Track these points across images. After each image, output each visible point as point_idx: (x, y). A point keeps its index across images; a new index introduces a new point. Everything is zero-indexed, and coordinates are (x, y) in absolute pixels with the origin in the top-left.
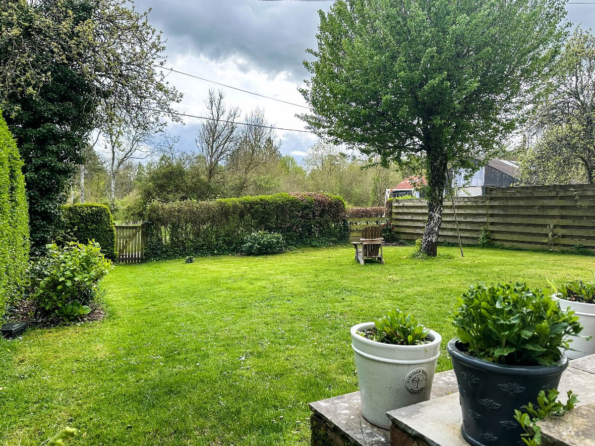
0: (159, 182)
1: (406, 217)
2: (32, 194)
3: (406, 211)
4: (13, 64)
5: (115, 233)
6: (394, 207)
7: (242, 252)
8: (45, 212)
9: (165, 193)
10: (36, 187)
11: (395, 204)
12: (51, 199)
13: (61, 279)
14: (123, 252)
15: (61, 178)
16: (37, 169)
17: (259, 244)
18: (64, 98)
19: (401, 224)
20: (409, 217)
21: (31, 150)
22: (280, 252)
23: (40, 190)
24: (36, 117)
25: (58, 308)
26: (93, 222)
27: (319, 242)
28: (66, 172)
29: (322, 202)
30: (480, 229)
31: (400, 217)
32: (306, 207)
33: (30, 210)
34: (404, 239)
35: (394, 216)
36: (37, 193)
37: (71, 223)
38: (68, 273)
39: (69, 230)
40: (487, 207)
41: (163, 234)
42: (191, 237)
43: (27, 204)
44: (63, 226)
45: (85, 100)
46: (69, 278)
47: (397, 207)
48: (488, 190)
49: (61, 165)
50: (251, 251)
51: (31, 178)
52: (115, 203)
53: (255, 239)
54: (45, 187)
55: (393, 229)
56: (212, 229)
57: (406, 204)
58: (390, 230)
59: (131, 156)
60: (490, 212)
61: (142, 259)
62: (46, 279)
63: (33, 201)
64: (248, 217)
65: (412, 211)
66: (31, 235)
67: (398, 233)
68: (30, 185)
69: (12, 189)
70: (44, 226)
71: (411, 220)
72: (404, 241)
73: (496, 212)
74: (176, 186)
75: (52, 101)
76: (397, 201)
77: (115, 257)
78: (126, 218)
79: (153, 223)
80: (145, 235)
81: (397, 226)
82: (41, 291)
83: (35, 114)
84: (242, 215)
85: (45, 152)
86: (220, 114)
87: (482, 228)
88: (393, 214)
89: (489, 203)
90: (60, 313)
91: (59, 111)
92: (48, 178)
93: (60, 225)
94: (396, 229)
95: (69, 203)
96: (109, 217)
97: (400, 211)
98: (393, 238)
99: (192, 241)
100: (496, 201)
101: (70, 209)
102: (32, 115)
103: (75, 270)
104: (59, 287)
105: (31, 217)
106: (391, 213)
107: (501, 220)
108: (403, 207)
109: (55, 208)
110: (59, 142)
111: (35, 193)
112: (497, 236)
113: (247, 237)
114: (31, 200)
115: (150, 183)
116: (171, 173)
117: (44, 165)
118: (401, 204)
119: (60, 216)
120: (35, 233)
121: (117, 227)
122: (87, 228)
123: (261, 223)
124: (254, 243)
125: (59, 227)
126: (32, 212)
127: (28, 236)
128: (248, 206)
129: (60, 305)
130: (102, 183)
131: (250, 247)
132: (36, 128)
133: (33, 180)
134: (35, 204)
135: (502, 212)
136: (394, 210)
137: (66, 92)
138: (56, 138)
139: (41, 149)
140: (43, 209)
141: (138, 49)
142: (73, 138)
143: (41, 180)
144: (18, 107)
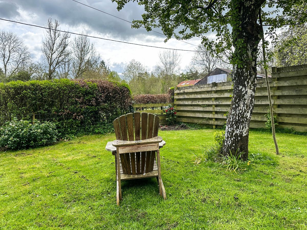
1: (186, 103)
3: (186, 97)
6: (175, 94)
11: (177, 92)
19: (182, 108)
20: (190, 103)
22: (50, 143)
27: (104, 128)
29: (106, 89)
30: (265, 112)
31: (181, 103)
32: (87, 93)
34: (184, 123)
35: (176, 102)
40: (274, 88)
47: (178, 94)
48: (276, 70)
55: (175, 113)
57: (186, 91)
58: (173, 115)
60: (278, 93)
65: (192, 96)
67: (179, 117)
71: (191, 105)
72: (185, 124)
73: (286, 93)
76: (178, 89)
81: (178, 111)
87: (268, 111)
88: (175, 100)
89: (276, 83)
94: (178, 114)
97: (181, 97)
98: (175, 122)
100: (285, 81)
106: (173, 99)
107: (292, 102)
108: (184, 93)
112: (287, 120)
118: (182, 91)
135: (294, 93)
136: (176, 97)
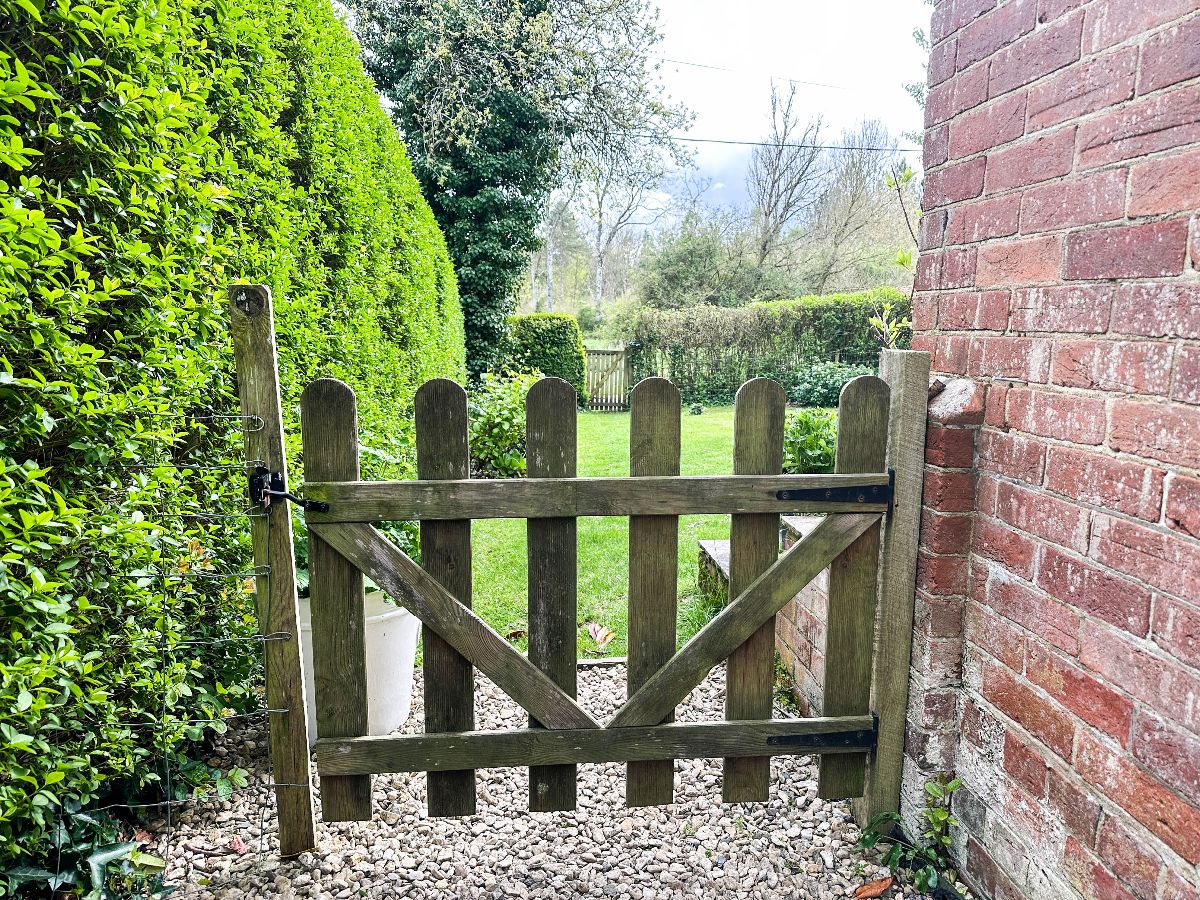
0: (670, 271)
2: (469, 300)
4: (440, 100)
5: (585, 361)
7: (793, 400)
8: (486, 326)
9: (680, 291)
10: (474, 290)
12: (494, 308)
13: (498, 420)
14: (597, 393)
15: (508, 274)
16: (475, 262)
17: (825, 386)
18: (510, 144)
21: (467, 231)
23: (479, 294)
24: (472, 177)
25: (495, 458)
26: (554, 343)
28: (513, 266)
33: (466, 323)
36: (476, 299)
37: (523, 345)
38: (506, 413)
39: (519, 356)
41: (659, 365)
42: (704, 370)
43: (461, 316)
44: (511, 348)
45: (540, 142)
46: (507, 419)
49: (507, 254)
50: (809, 399)
51: (467, 275)
52: (602, 309)
53: (818, 377)
54: (486, 289)
56: (741, 357)
59: (629, 221)
61: (624, 406)
62: (480, 419)
63: (471, 310)
64: (808, 334)
66: (468, 362)
68: (465, 287)
69: (440, 301)
70: (484, 349)
74: (699, 278)
75: (492, 150)
77: (585, 400)
78: (615, 336)
79: (642, 345)
80: (629, 364)
82: (476, 435)
83: (470, 173)
84: (797, 332)
85: (485, 234)
86: (790, 125)
90: (496, 464)
91: (502, 166)
92: (489, 275)
93: (507, 348)
95: (519, 314)
96: (576, 337)
99: (705, 379)
101: (522, 323)
102: (466, 175)
103: (514, 409)
104: (496, 431)
105: (467, 335)
109: (500, 320)
110: (503, 217)
111: (472, 299)
113: (804, 373)
114: (467, 309)
115: (653, 274)
116: (691, 253)
117: (484, 256)
119: (506, 334)
120: (474, 359)
121: (589, 352)
122: (544, 353)
123: (833, 346)
124: (816, 384)
125: (505, 351)
126: (469, 327)
127: (463, 361)
128: (810, 313)
129: (496, 455)
130: (583, 272)
131: (809, 391)
132: (472, 196)
133: (470, 279)
134: (472, 314)
137: (513, 132)
138: (500, 209)
139: (480, 230)
140: (483, 322)
141: (623, 39)
142: (522, 209)
143: (480, 278)
144: (447, 167)
